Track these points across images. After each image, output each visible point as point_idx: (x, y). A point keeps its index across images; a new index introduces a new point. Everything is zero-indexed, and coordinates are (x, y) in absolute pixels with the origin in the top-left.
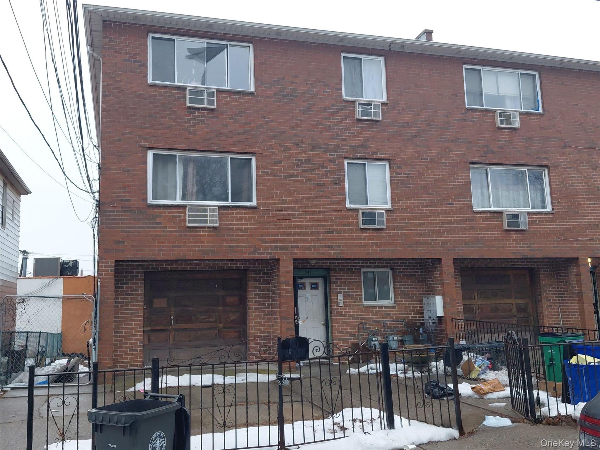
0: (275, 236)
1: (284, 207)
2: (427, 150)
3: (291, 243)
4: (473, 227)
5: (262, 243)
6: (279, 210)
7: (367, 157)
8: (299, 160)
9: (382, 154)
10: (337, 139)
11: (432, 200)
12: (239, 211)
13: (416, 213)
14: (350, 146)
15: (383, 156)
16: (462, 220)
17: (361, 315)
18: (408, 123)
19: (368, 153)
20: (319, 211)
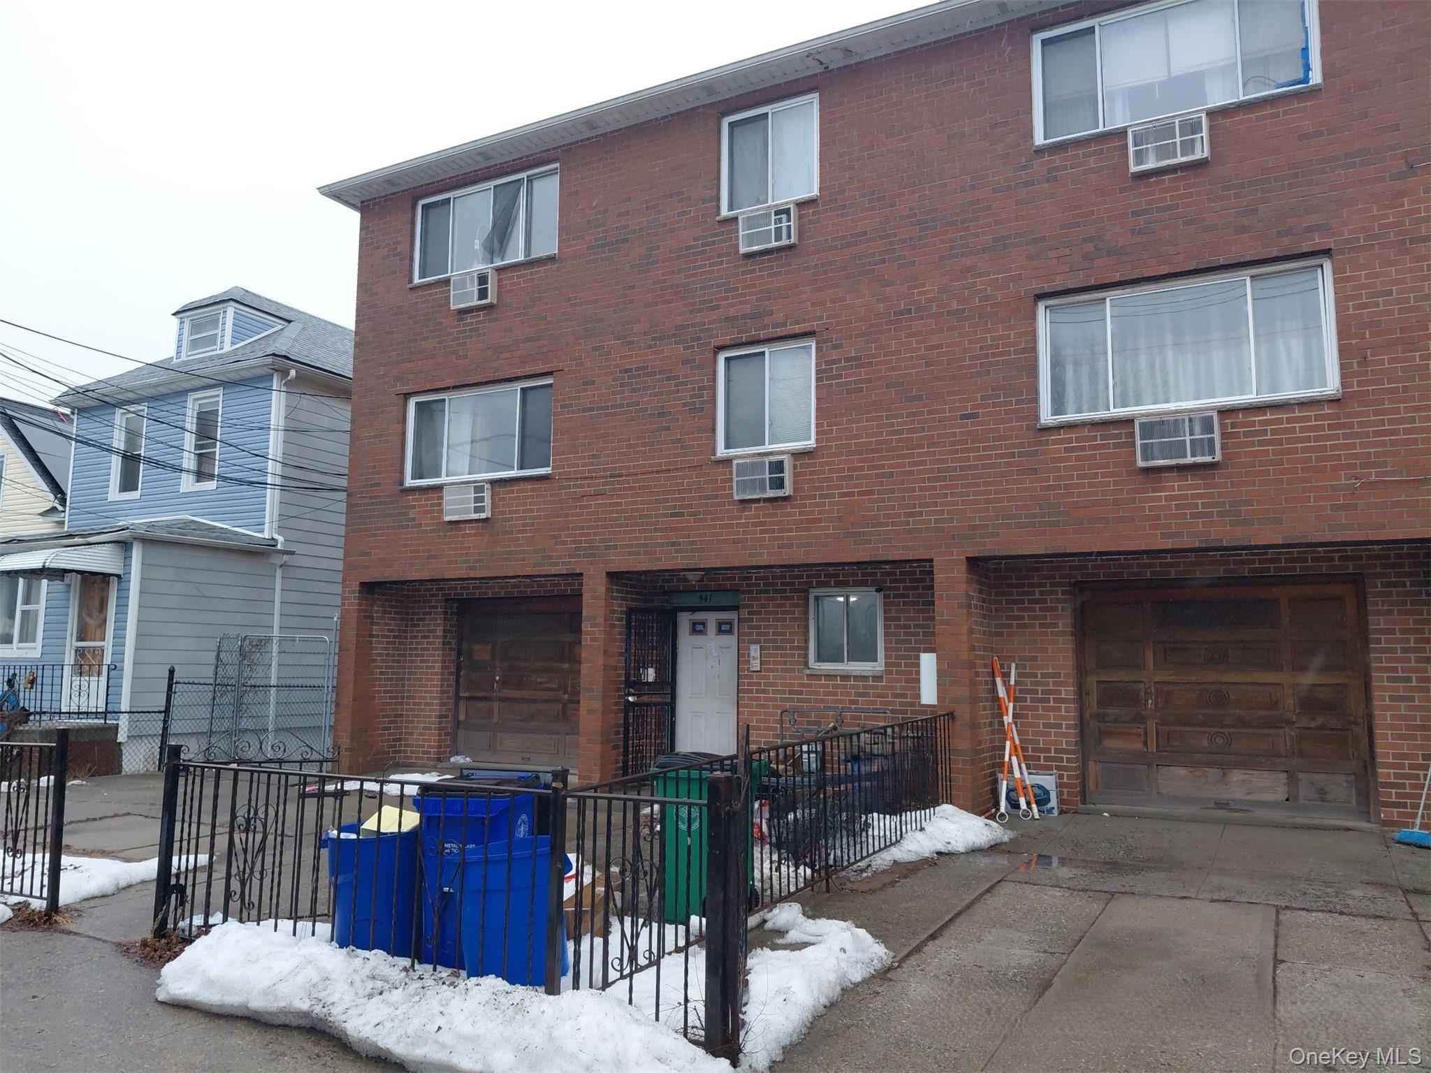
0: (577, 528)
1: (594, 471)
2: (911, 288)
3: (603, 541)
4: (1034, 471)
5: (556, 543)
6: (586, 478)
8: (626, 371)
9: (797, 322)
10: (699, 311)
11: (914, 414)
12: (522, 486)
13: (873, 451)
14: (727, 319)
15: (797, 329)
17: (801, 693)
18: (865, 233)
19: (766, 327)
20: (657, 472)
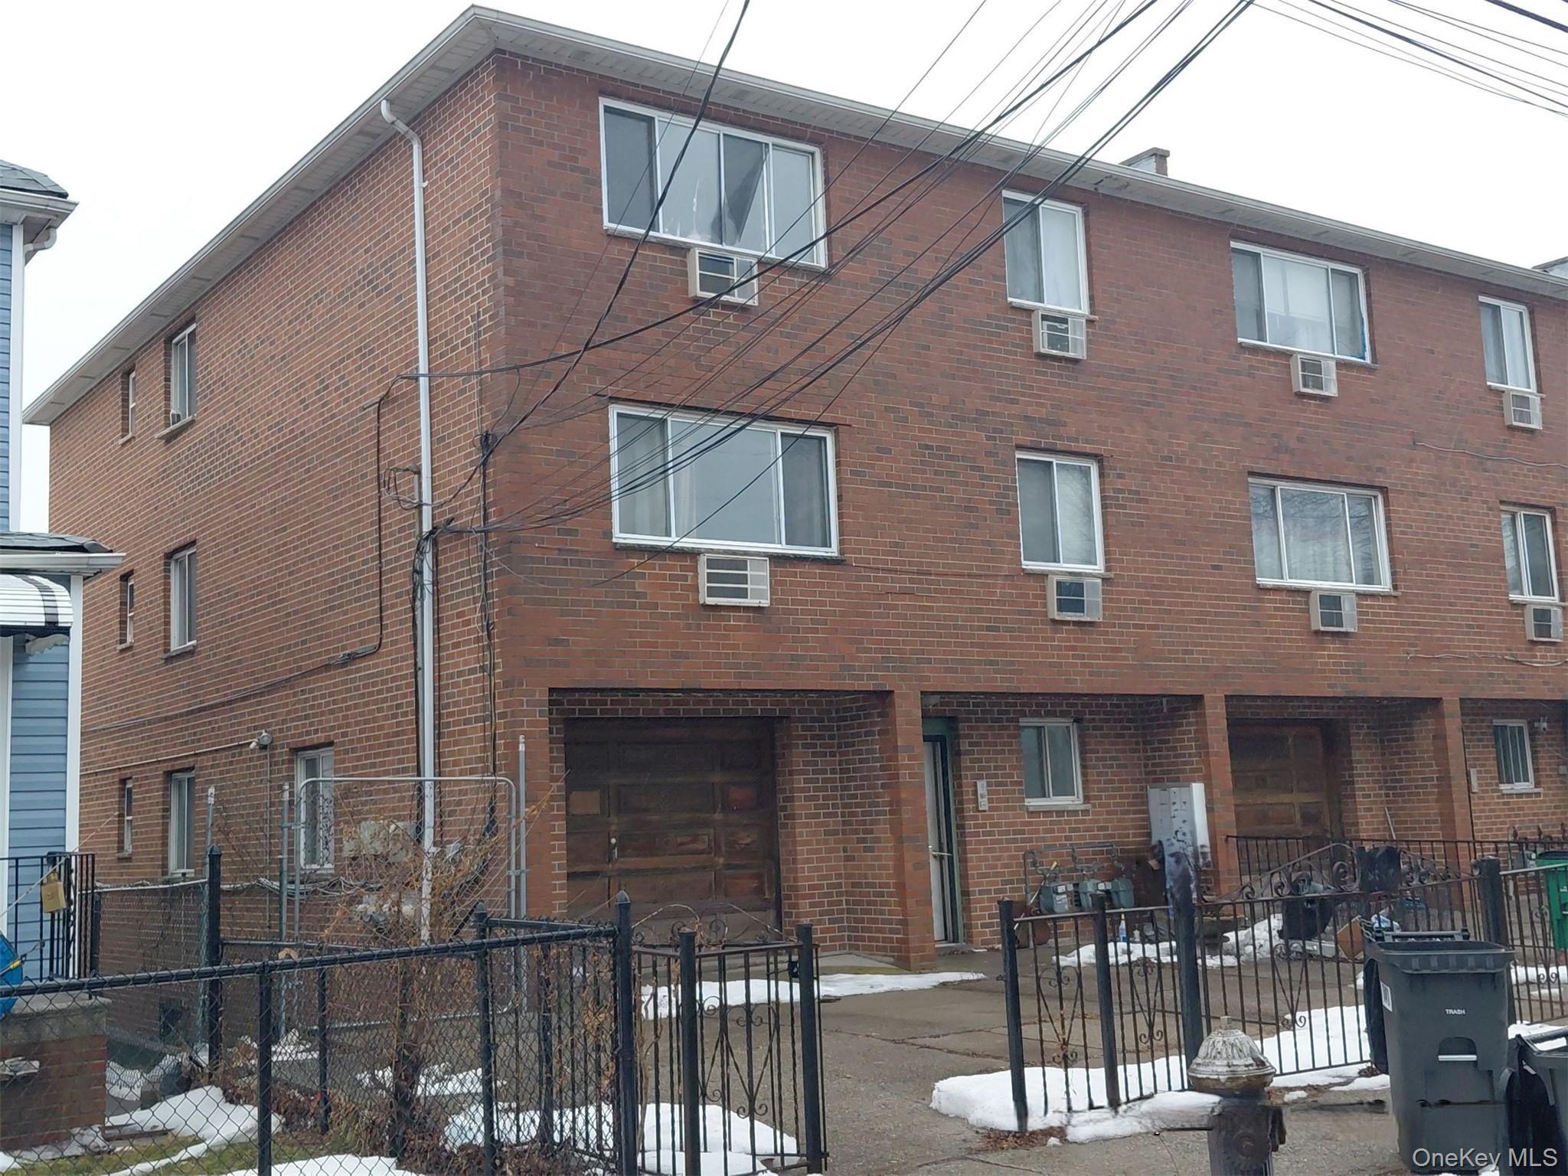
0: (883, 633)
1: (900, 563)
2: (1170, 437)
3: (914, 652)
4: (1258, 624)
5: (858, 650)
6: (890, 571)
7: (1059, 447)
8: (928, 447)
9: (1087, 442)
10: (998, 399)
11: (1183, 558)
12: (807, 568)
13: (1154, 587)
14: (1026, 418)
15: (1088, 448)
16: (1238, 607)
17: (1022, 832)
18: (1133, 371)
19: (1061, 438)
20: (969, 575)
